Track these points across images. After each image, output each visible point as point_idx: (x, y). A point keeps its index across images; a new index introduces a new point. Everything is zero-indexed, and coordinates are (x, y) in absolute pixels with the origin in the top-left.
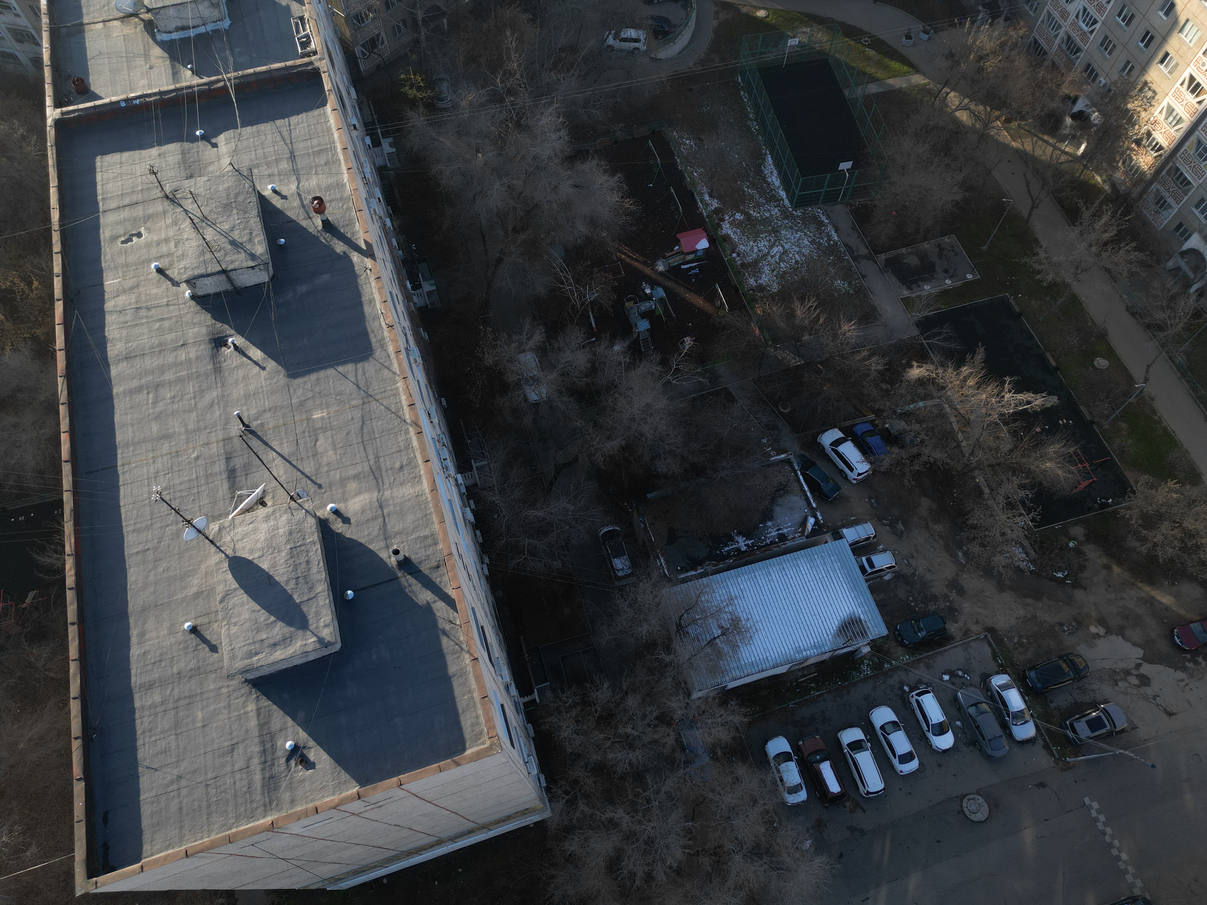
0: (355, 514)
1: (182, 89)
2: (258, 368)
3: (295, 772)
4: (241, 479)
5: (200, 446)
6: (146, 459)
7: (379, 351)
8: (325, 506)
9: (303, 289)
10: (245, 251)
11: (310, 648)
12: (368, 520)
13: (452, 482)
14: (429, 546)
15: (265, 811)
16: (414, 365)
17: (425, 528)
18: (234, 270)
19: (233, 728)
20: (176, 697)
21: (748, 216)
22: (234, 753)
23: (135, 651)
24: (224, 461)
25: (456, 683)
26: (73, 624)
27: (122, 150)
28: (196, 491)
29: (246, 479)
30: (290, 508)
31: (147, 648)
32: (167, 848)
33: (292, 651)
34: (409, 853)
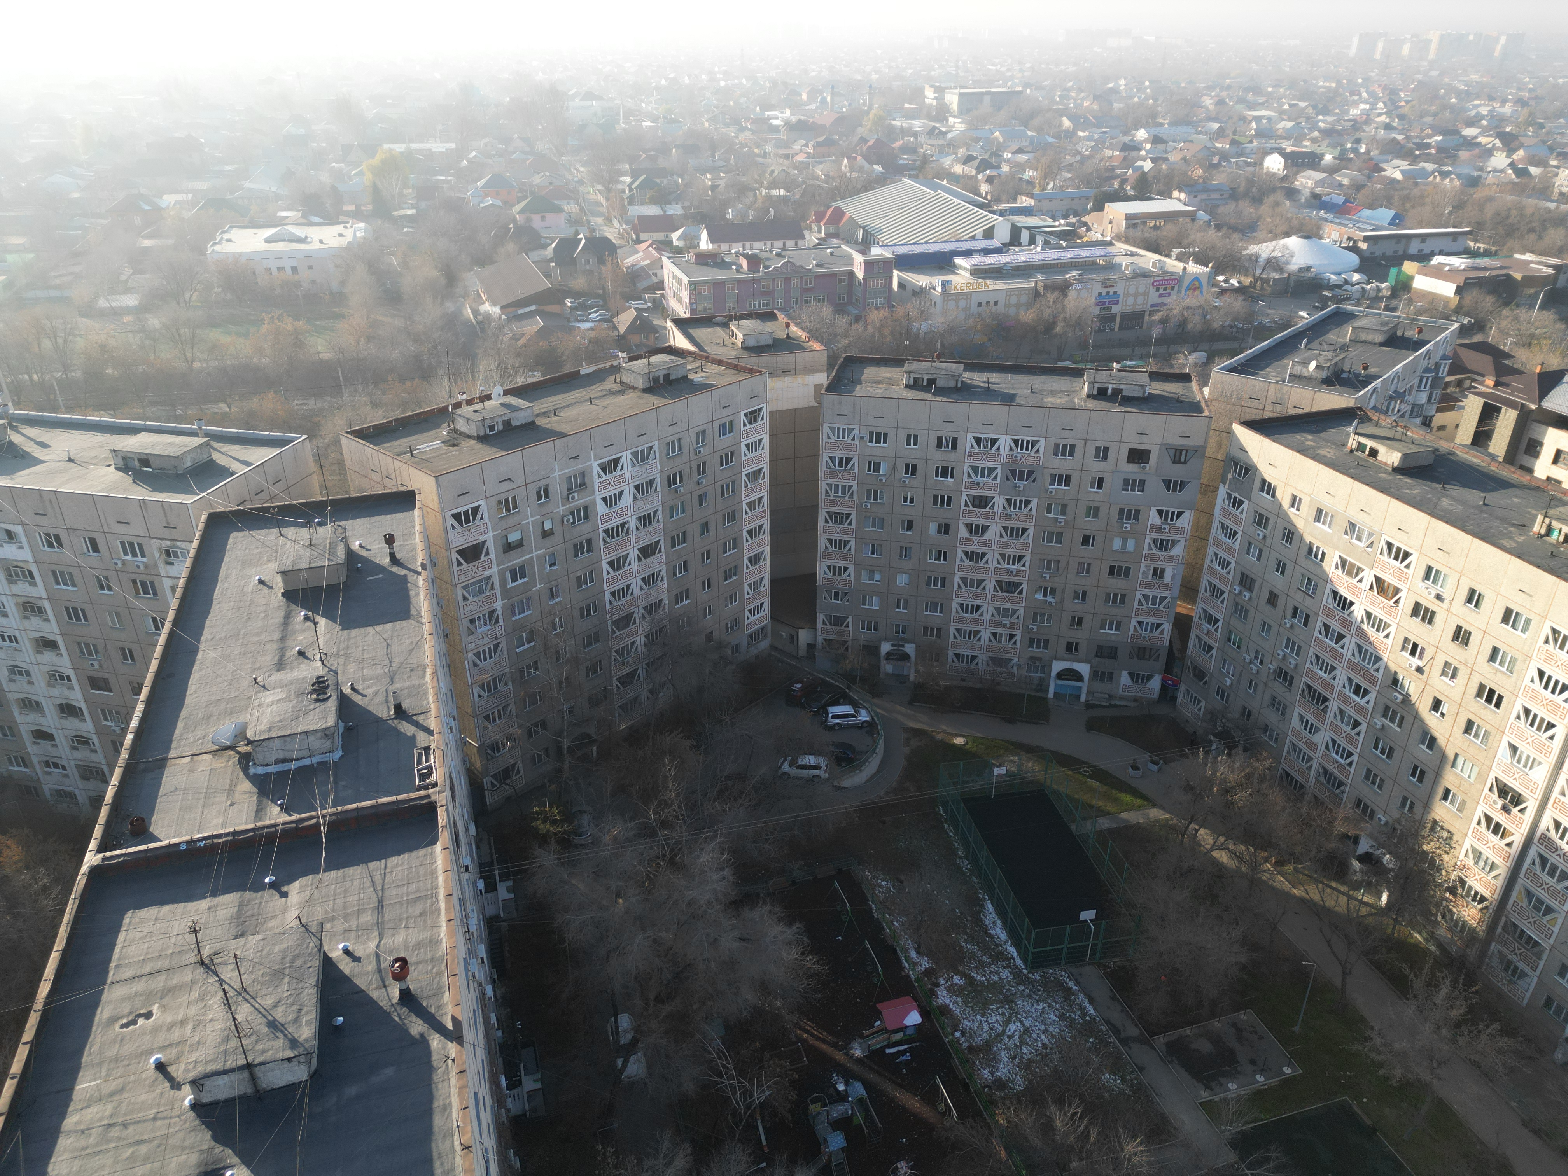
1: (263, 828)
9: (352, 1091)
10: (285, 1035)
18: (263, 1063)
21: (971, 981)
27: (162, 903)
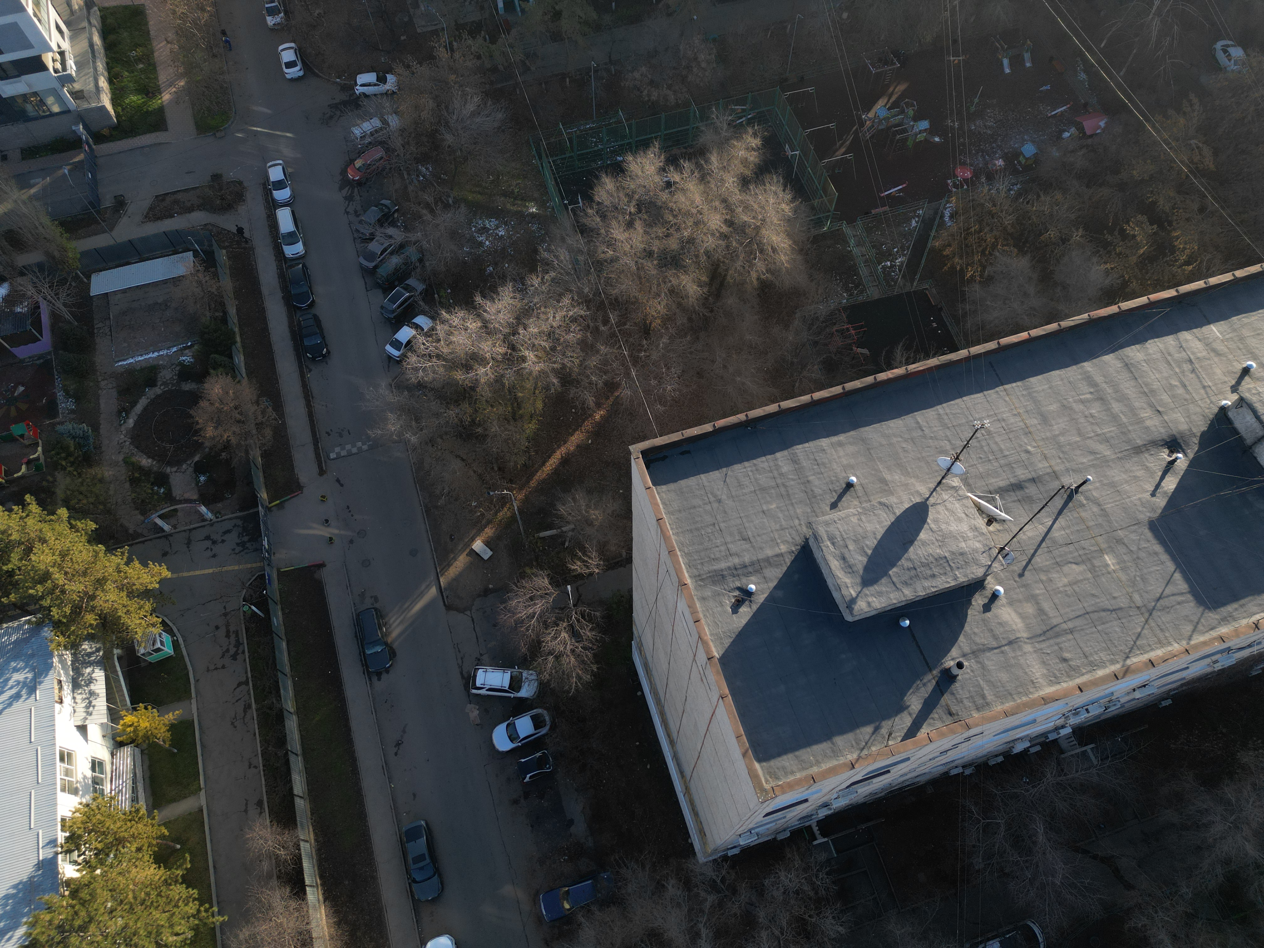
0: (996, 616)
2: (1152, 489)
3: (729, 596)
4: (1013, 496)
5: (1042, 451)
6: (1016, 408)
7: (1217, 617)
8: (1000, 584)
11: (844, 592)
12: (992, 630)
13: (1060, 722)
14: (974, 702)
15: (695, 577)
16: (1208, 661)
17: (994, 695)
19: (764, 536)
20: (787, 484)
22: (742, 542)
23: (824, 442)
24: (1030, 477)
25: (824, 746)
26: (843, 388)
28: (991, 458)
29: (1014, 501)
30: (990, 548)
31: (829, 451)
32: (664, 503)
33: (840, 575)
34: (662, 714)
